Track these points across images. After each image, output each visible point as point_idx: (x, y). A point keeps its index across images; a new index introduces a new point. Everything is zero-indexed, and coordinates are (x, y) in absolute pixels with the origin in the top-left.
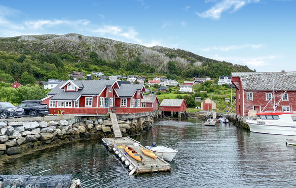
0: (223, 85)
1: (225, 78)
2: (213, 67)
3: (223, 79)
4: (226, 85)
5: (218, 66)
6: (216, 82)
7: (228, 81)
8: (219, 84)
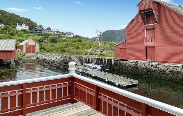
0: (22, 30)
1: (22, 25)
2: (6, 17)
3: (21, 25)
4: (24, 31)
5: (10, 16)
6: (15, 27)
7: (25, 27)
8: (17, 29)
